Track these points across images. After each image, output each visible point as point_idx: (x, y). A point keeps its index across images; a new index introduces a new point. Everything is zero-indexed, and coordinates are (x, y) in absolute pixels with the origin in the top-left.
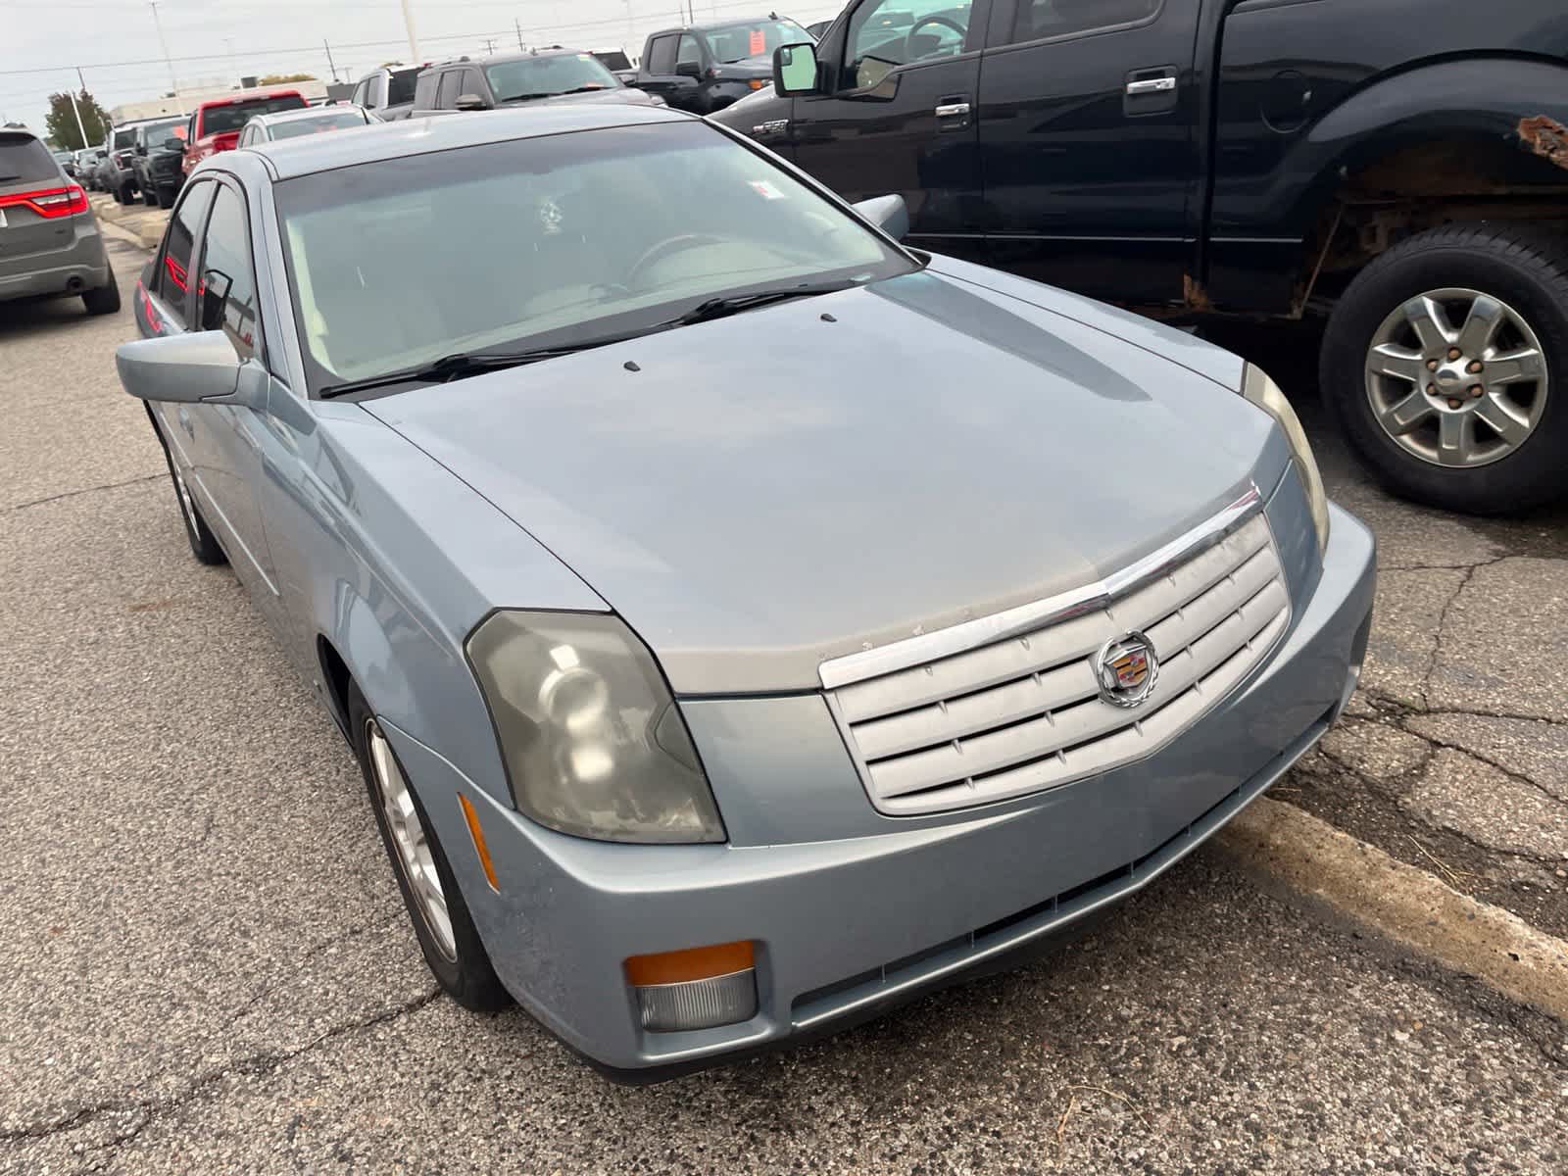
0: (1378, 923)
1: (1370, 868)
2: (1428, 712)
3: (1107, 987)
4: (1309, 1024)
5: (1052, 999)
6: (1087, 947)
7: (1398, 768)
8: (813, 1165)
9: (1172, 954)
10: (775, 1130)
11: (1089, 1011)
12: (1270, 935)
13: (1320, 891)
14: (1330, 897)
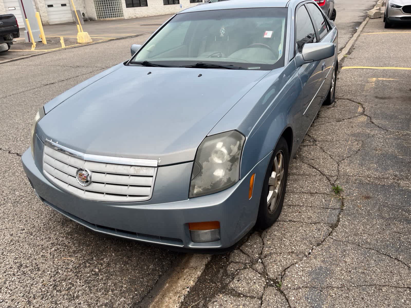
0: (156, 300)
1: (178, 292)
2: (282, 292)
3: (113, 254)
4: (108, 292)
5: (107, 247)
6: (128, 248)
7: (240, 291)
8: (54, 231)
9: (129, 262)
10: (62, 223)
11: (104, 254)
12: (142, 278)
13: (167, 285)
14: (165, 287)
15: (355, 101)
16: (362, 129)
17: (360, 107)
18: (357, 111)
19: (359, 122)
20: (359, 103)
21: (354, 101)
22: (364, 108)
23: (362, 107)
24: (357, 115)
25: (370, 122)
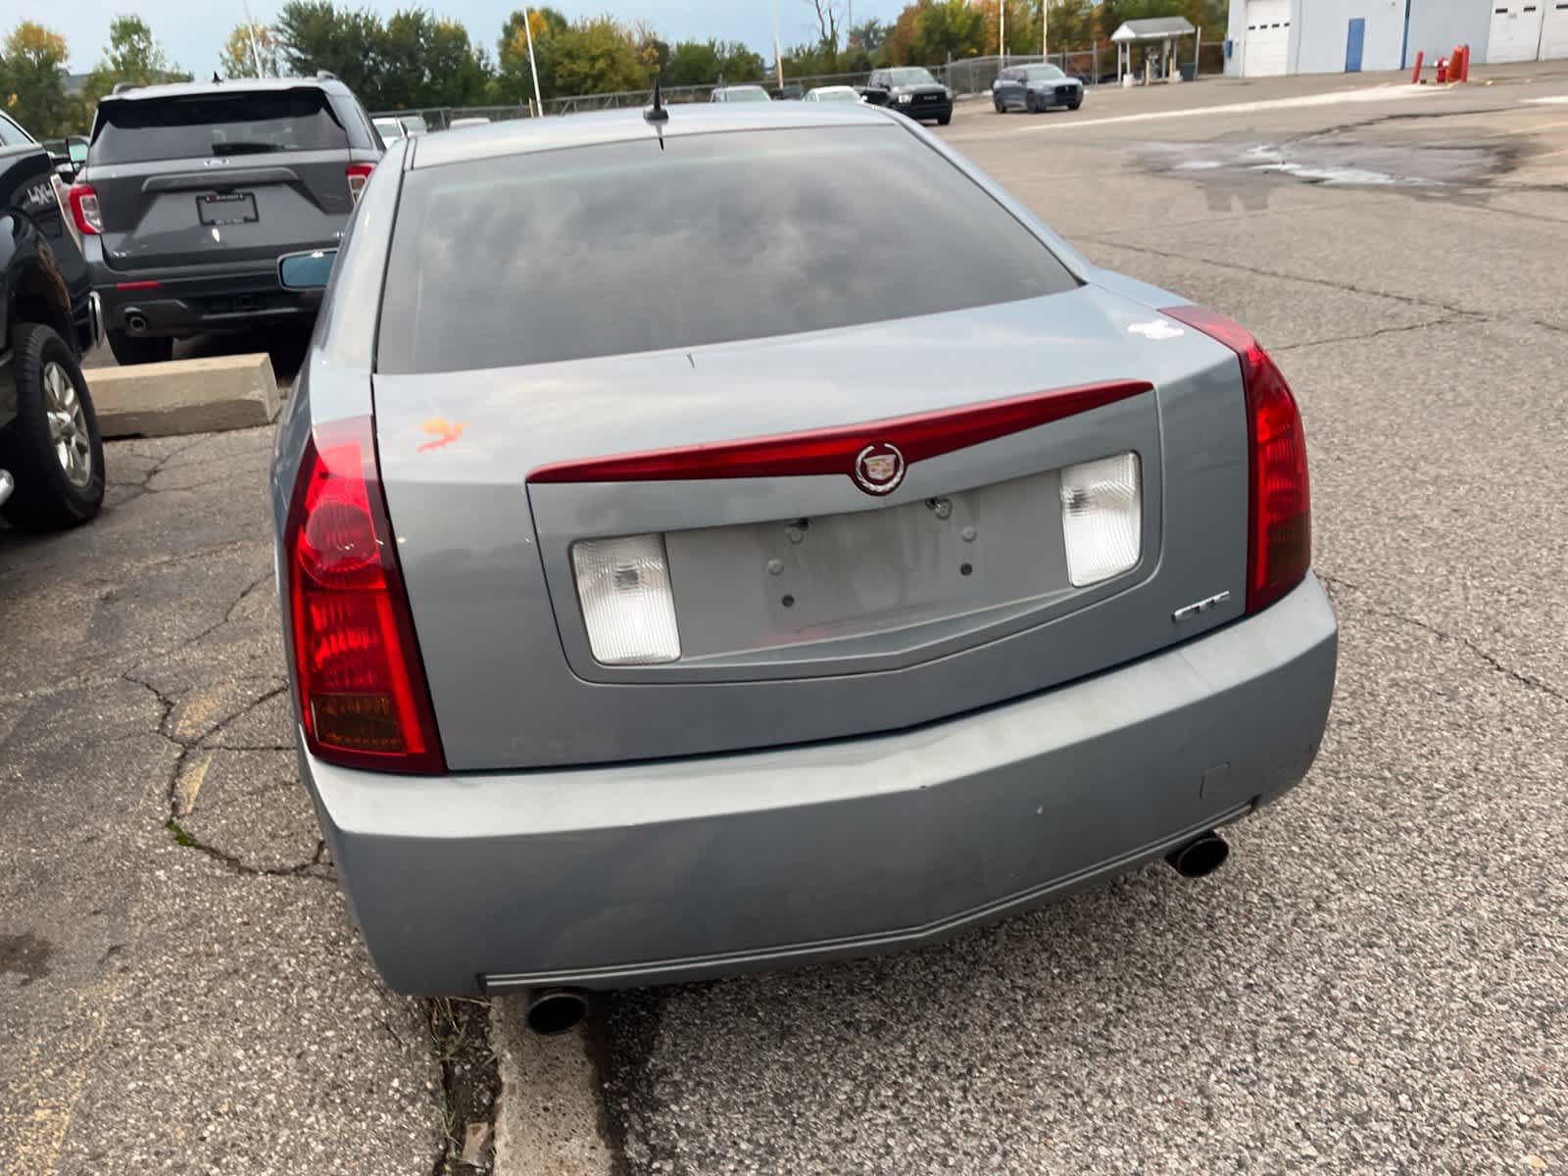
15: (206, 859)
16: (216, 659)
17: (190, 808)
18: (210, 767)
19: (221, 690)
20: (184, 839)
21: (213, 853)
22: (171, 792)
23: (175, 807)
24: (219, 738)
25: (172, 698)
